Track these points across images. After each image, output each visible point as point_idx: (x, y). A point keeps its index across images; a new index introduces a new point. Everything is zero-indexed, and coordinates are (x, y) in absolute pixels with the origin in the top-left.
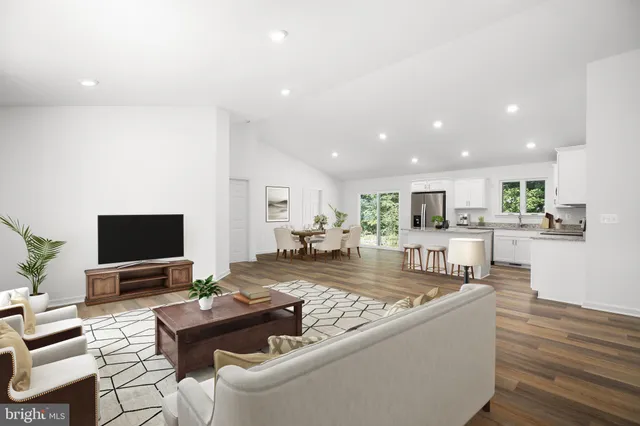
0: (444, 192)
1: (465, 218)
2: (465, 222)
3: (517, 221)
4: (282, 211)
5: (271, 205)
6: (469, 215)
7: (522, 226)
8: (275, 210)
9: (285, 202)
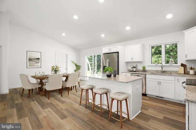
0: (118, 53)
1: (135, 67)
2: (134, 69)
3: (160, 69)
4: (37, 63)
5: (30, 60)
6: (137, 65)
7: (163, 72)
8: (32, 62)
9: (38, 59)
